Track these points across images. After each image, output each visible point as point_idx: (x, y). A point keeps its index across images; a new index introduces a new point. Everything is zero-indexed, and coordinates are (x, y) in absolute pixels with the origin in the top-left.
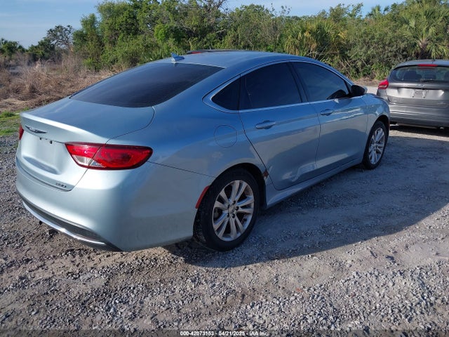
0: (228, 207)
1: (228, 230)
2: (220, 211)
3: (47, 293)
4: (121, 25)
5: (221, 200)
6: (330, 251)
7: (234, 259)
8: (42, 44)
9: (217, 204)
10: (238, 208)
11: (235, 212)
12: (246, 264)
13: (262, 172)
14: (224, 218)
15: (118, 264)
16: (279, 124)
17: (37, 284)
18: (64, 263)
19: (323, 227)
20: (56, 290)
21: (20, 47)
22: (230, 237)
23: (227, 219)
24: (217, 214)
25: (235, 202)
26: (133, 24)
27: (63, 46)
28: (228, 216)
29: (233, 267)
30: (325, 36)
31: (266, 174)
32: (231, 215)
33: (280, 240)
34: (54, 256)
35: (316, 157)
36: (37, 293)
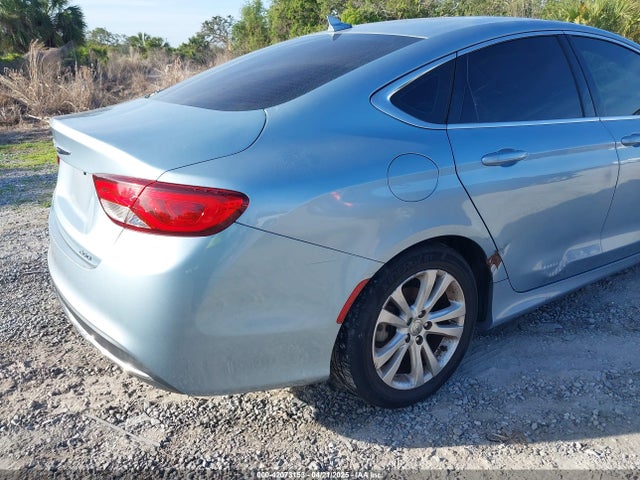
0: (409, 324)
1: (406, 367)
2: (391, 330)
3: (65, 445)
4: (295, 12)
5: (395, 309)
6: (624, 438)
7: (412, 428)
8: (193, 41)
9: (385, 317)
10: (430, 324)
11: (423, 333)
12: (436, 444)
13: (488, 257)
14: (398, 344)
15: (197, 404)
16: (530, 158)
17: (55, 422)
18: (112, 386)
19: (609, 377)
20: (81, 441)
21: (166, 45)
22: (408, 381)
23: (405, 347)
24: (384, 335)
25: (424, 312)
26: (312, 10)
27: (220, 44)
28: (408, 340)
29: (409, 447)
30: (615, 22)
31: (497, 258)
32: (414, 338)
33: (513, 397)
34: (100, 370)
35: (604, 229)
36: (48, 440)
